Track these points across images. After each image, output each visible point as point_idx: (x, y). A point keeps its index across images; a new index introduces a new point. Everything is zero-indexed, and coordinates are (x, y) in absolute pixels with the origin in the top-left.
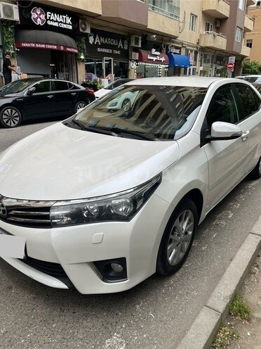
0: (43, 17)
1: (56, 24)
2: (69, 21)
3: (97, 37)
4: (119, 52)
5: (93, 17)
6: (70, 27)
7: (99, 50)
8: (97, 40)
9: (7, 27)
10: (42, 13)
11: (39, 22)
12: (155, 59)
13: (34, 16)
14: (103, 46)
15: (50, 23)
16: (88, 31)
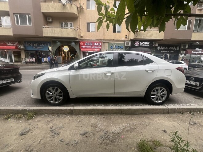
0: (138, 44)
1: (143, 45)
2: (148, 43)
3: (162, 47)
4: (173, 51)
5: (160, 41)
6: (149, 45)
7: (162, 51)
8: (162, 48)
9: (127, 48)
10: (138, 42)
11: (137, 45)
12: (197, 53)
13: (135, 43)
14: (164, 50)
15: (140, 45)
16: (157, 45)
